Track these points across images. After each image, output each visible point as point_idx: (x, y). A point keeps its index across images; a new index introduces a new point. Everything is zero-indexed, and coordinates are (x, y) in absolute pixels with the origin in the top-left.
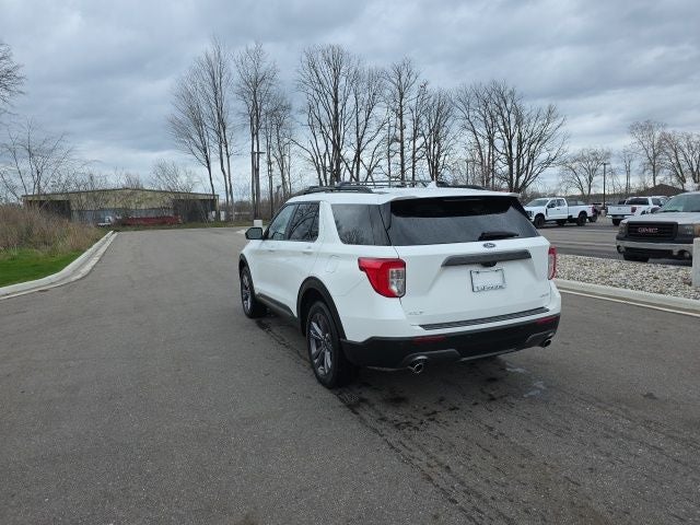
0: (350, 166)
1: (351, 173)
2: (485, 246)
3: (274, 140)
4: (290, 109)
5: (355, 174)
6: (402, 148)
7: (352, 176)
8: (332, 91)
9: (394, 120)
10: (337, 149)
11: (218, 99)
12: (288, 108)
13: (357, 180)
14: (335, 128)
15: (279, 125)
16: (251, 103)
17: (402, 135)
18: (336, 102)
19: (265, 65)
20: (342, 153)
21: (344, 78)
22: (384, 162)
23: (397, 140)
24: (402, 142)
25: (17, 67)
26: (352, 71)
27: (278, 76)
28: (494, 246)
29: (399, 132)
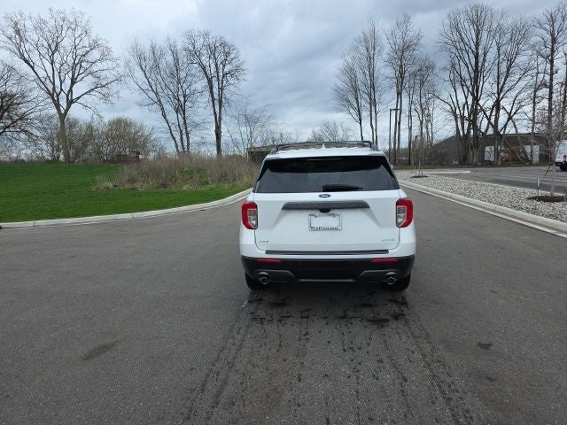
0: (488, 113)
1: (489, 119)
2: (320, 196)
3: (415, 98)
4: (433, 68)
5: (493, 120)
6: (551, 93)
7: (489, 123)
8: (473, 47)
9: (544, 65)
10: (476, 100)
11: (371, 68)
12: (431, 67)
13: (495, 127)
14: (475, 81)
15: (422, 83)
16: (398, 68)
17: (551, 80)
18: (477, 57)
19: (411, 34)
20: (481, 102)
21: (486, 34)
22: (528, 108)
23: (546, 86)
24: (551, 87)
25: (243, 63)
26: (495, 26)
27: (422, 41)
28: (329, 196)
29: (547, 78)
